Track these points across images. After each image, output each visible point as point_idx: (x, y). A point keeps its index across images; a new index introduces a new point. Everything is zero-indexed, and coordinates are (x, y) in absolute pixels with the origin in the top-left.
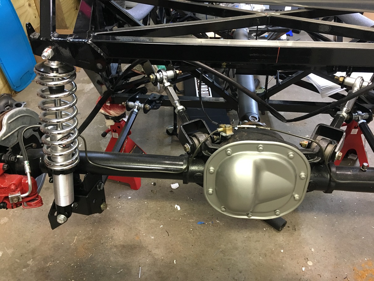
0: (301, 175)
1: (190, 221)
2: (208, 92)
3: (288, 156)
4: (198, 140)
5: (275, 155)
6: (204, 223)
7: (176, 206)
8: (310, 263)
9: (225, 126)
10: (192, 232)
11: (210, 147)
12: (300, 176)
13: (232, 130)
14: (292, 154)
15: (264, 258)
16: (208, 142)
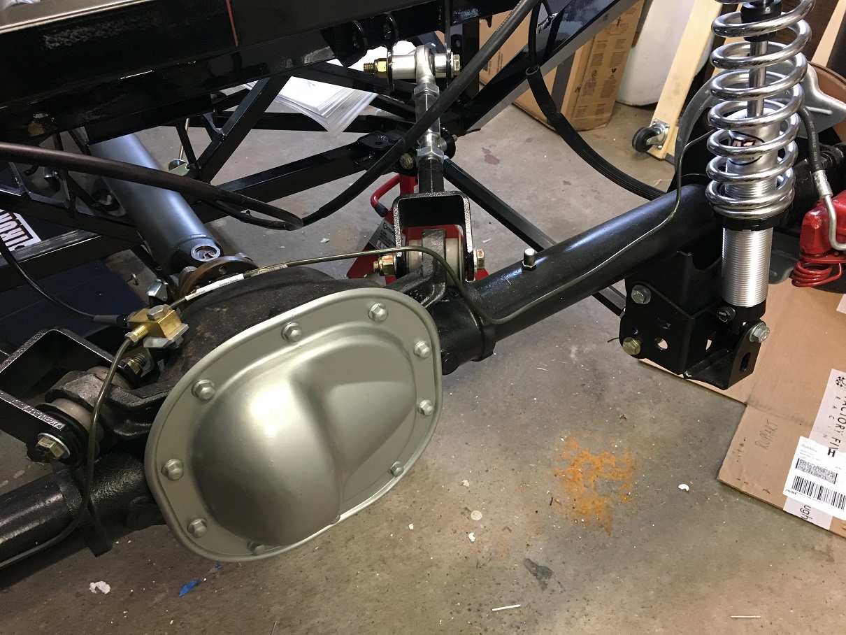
0: (419, 350)
1: (156, 600)
2: (20, 229)
3: (373, 316)
4: (79, 402)
5: (337, 331)
6: (197, 584)
7: (93, 585)
8: (477, 516)
9: (149, 316)
10: (178, 626)
11: (133, 405)
12: (418, 354)
13: (177, 318)
14: (381, 307)
15: (383, 570)
16: (118, 390)
